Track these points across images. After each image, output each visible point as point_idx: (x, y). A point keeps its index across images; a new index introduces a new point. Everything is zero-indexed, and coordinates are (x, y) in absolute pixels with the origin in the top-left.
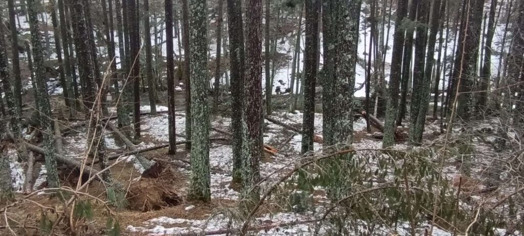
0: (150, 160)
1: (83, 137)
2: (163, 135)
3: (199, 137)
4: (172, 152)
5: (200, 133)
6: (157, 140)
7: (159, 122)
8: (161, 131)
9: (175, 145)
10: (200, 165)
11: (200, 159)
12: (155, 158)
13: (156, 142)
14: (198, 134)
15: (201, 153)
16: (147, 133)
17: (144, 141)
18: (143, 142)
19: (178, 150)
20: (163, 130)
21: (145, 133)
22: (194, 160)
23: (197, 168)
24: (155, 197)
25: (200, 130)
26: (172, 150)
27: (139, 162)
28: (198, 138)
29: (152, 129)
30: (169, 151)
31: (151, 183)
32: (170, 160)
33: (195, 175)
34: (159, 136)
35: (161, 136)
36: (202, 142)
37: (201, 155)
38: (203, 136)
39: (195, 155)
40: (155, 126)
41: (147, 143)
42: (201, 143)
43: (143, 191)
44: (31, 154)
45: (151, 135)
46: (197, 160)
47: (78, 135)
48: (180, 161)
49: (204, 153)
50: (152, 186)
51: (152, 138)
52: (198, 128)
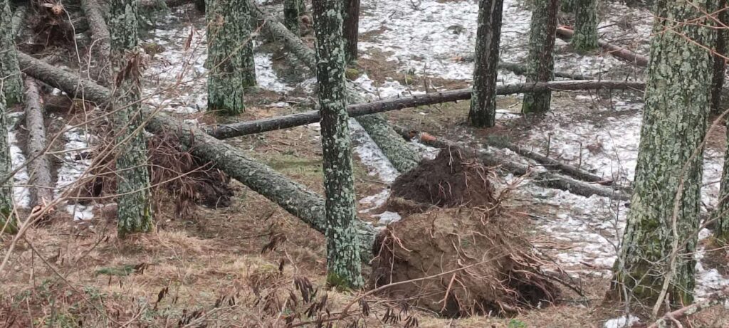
0: (407, 139)
1: (171, 43)
2: (429, 57)
3: (681, 80)
4: (481, 119)
5: (686, 67)
6: (412, 73)
7: (408, 9)
8: (419, 44)
9: (492, 93)
10: (673, 180)
11: (676, 158)
12: (425, 134)
13: (409, 80)
14: (676, 69)
15: (682, 136)
16: (376, 46)
17: (369, 73)
18: (365, 76)
19: (500, 113)
20: (426, 39)
21: (369, 45)
22: (652, 159)
23: (660, 187)
24: (482, 271)
25: (686, 54)
26: (480, 113)
27: (372, 144)
28: (677, 85)
29: (386, 34)
30: (472, 113)
31: (466, 221)
32: (473, 144)
33: (651, 213)
34: (415, 58)
35: (422, 58)
36: (688, 98)
37: (677, 146)
38: (696, 76)
39: (657, 141)
40: (398, 22)
41: (379, 80)
42: (686, 103)
43: (442, 244)
44: (33, 88)
45: (390, 54)
46: (662, 159)
47: (153, 36)
48: (508, 151)
49: (690, 137)
50: (471, 232)
51: (394, 65)
52: (678, 47)
